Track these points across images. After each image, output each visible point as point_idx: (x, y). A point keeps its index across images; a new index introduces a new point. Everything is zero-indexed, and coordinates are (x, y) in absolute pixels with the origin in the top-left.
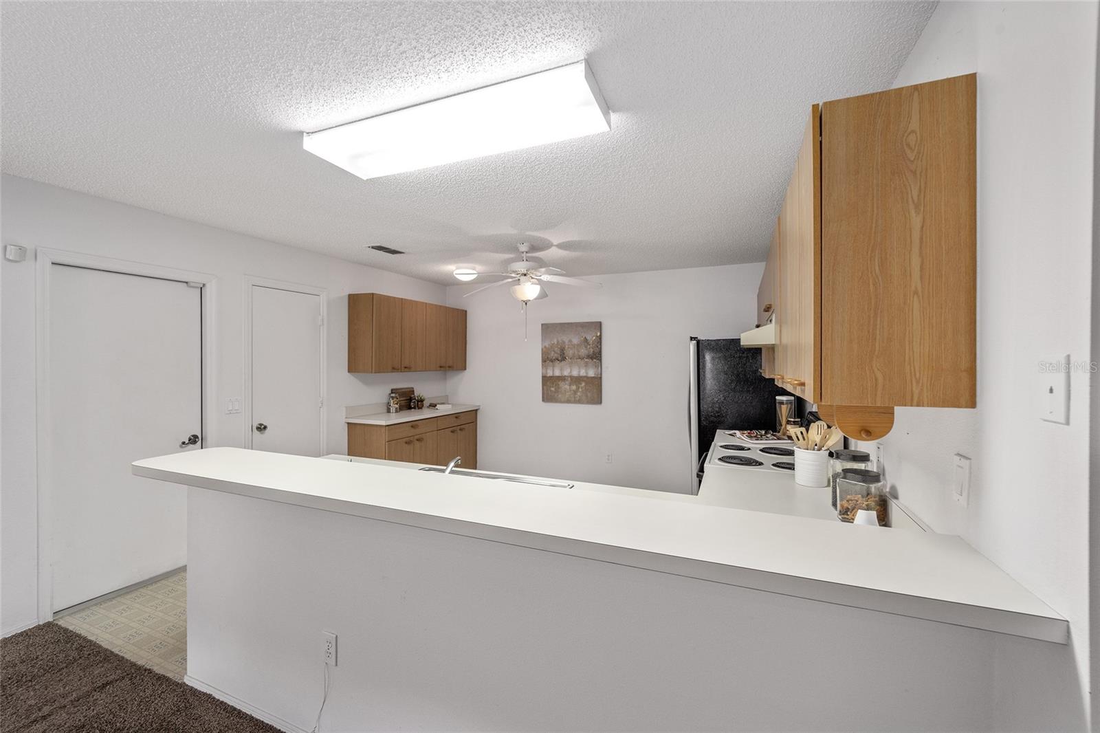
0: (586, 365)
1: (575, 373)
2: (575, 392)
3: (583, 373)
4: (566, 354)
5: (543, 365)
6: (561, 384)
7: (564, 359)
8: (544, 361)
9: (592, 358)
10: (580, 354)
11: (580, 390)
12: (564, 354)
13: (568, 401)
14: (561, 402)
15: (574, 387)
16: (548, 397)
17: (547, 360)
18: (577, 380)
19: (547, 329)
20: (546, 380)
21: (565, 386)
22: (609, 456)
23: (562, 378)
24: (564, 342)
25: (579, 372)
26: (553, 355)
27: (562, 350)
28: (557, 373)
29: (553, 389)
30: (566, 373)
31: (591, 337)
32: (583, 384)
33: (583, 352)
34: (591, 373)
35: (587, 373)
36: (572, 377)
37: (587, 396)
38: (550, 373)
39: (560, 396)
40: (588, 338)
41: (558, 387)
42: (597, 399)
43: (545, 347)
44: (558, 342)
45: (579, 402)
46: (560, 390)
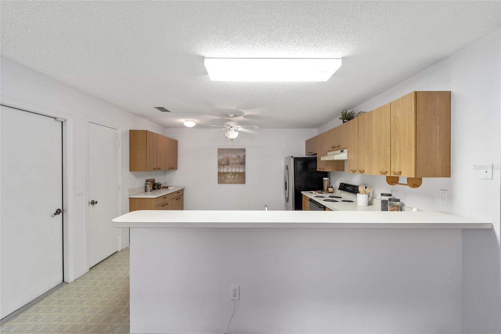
0: (239, 167)
1: (234, 171)
2: (234, 179)
3: (237, 171)
4: (230, 162)
5: (218, 167)
6: (227, 176)
7: (228, 164)
8: (219, 165)
9: (241, 164)
10: (236, 162)
11: (236, 178)
12: (229, 162)
13: (231, 183)
14: (227, 183)
15: (233, 177)
16: (220, 182)
17: (220, 165)
18: (235, 174)
19: (221, 151)
20: (220, 174)
21: (229, 176)
22: (248, 206)
23: (228, 173)
24: (229, 157)
25: (236, 170)
26: (223, 163)
27: (228, 161)
28: (225, 171)
29: (223, 178)
30: (230, 171)
31: (241, 155)
32: (237, 175)
33: (238, 161)
34: (241, 171)
35: (239, 171)
36: (232, 173)
37: (239, 180)
38: (222, 171)
39: (227, 181)
40: (240, 155)
41: (226, 177)
42: (243, 182)
43: (220, 159)
44: (226, 157)
45: (236, 183)
46: (226, 178)
